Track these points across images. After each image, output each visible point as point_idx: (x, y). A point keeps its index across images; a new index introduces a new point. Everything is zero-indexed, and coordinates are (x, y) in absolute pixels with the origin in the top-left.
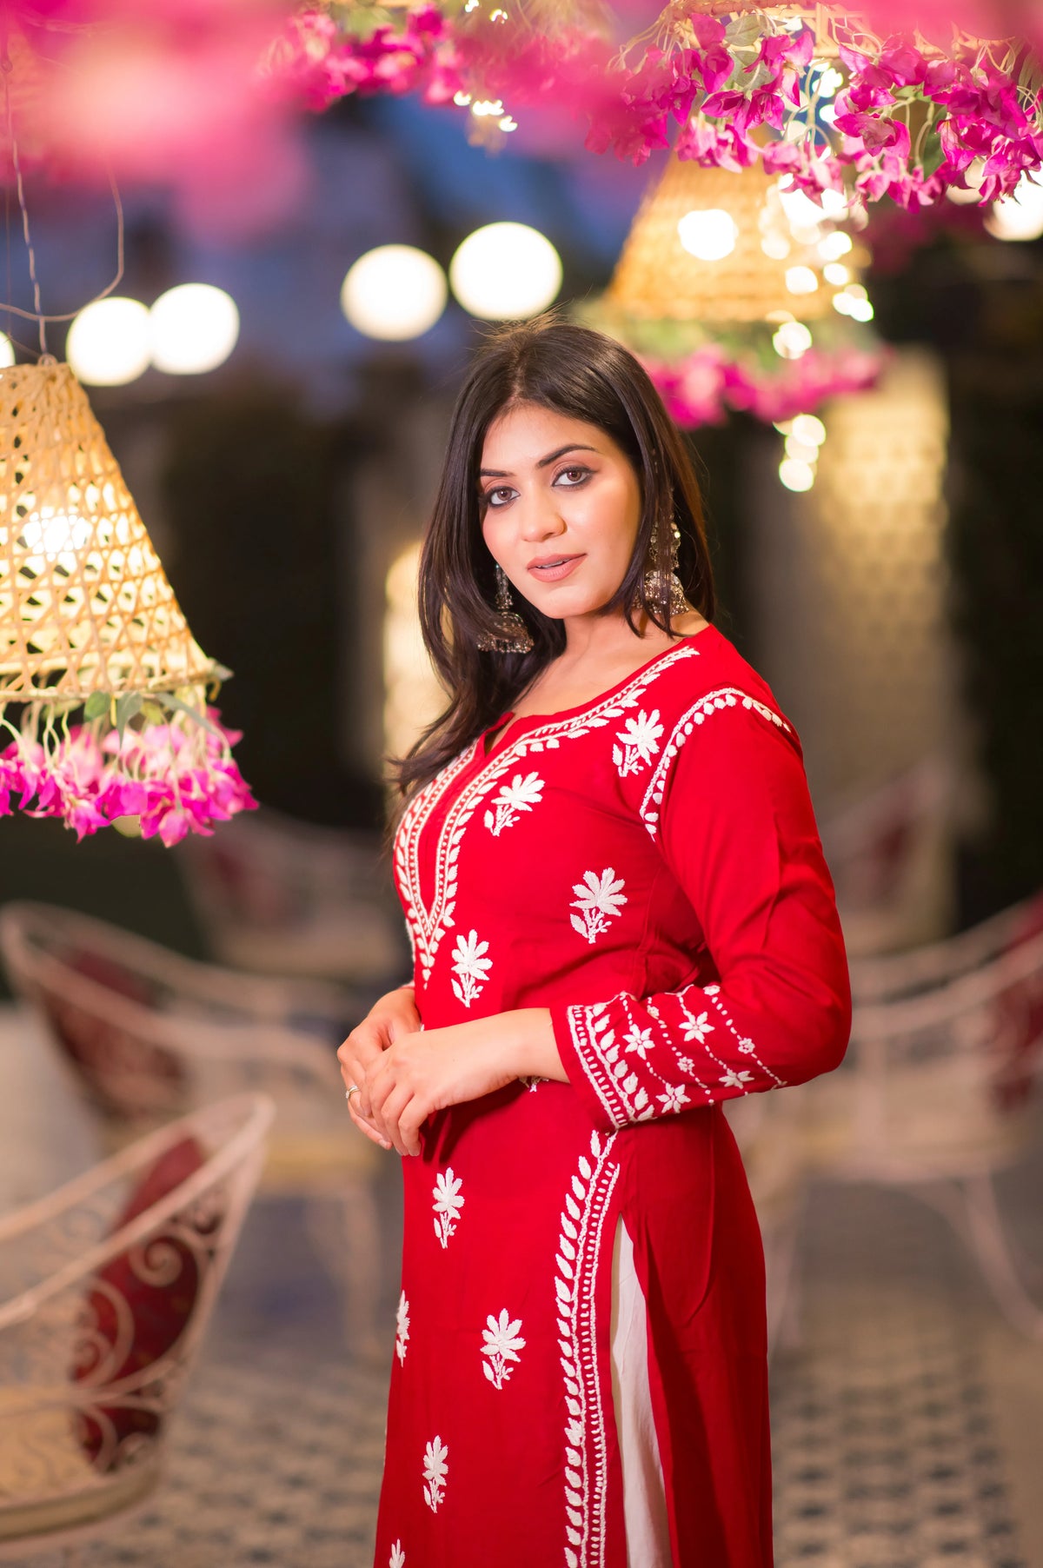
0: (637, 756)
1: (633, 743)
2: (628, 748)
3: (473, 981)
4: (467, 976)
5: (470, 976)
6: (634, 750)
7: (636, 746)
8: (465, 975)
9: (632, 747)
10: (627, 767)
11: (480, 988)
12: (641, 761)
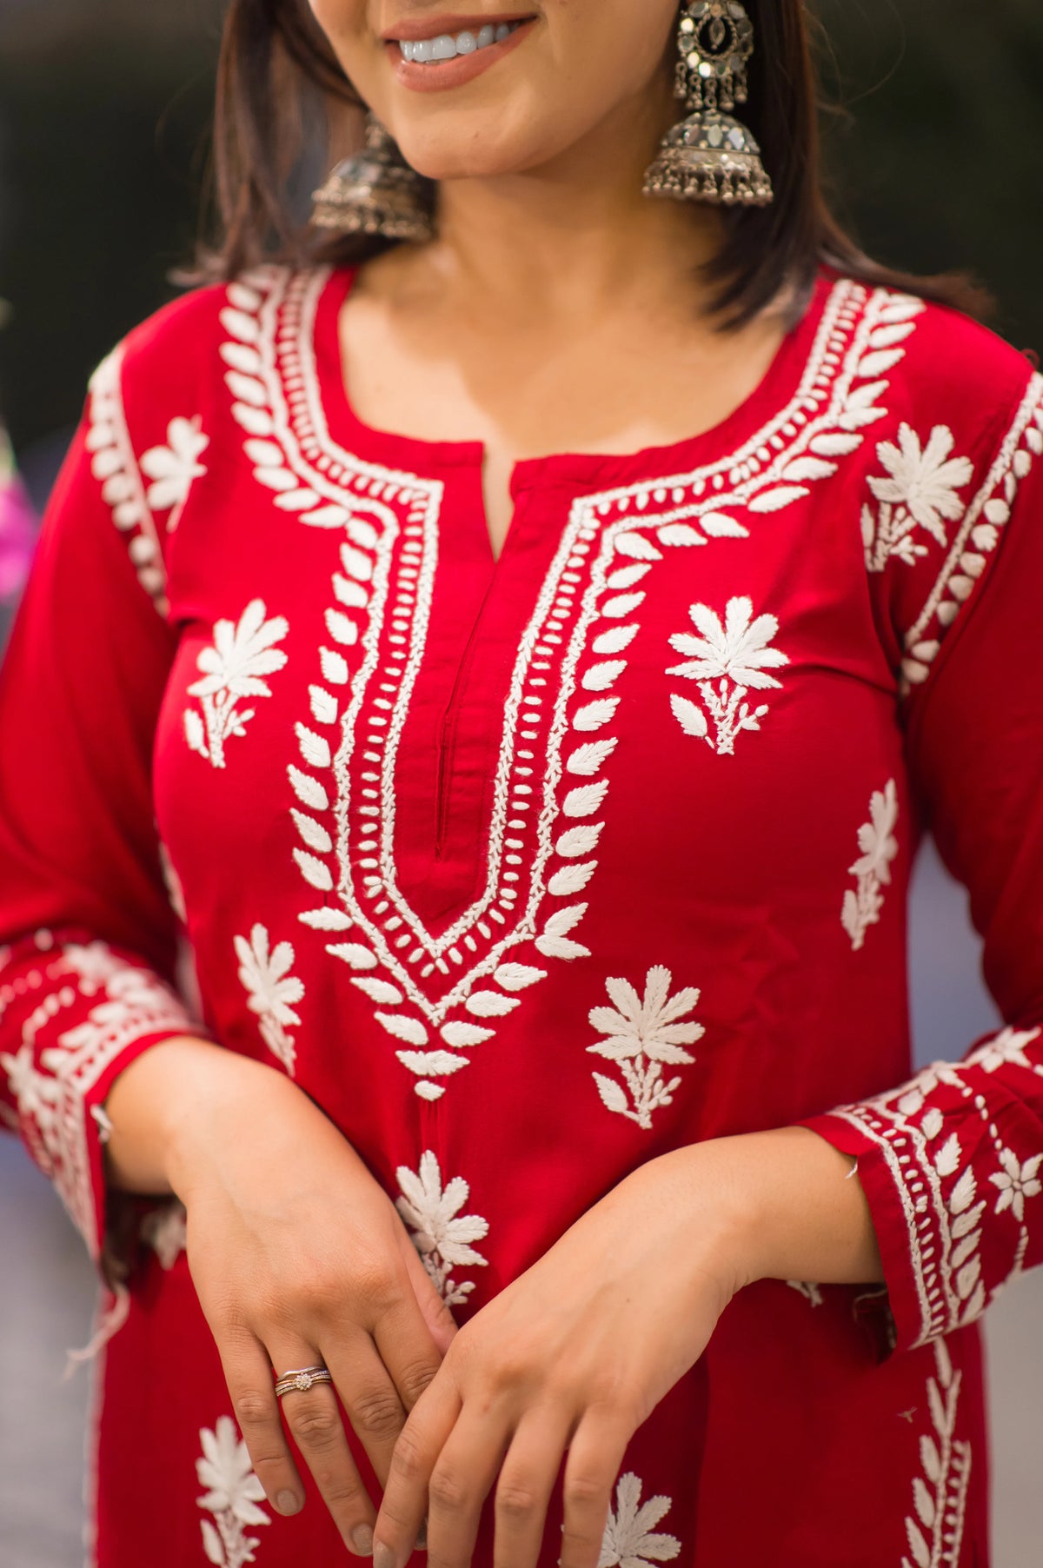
0: (909, 524)
1: (897, 498)
2: (886, 510)
3: (655, 1069)
4: (639, 1063)
5: (647, 1061)
6: (901, 512)
7: (904, 504)
8: (632, 1060)
9: (895, 506)
10: (882, 549)
11: (675, 1082)
12: (920, 534)
